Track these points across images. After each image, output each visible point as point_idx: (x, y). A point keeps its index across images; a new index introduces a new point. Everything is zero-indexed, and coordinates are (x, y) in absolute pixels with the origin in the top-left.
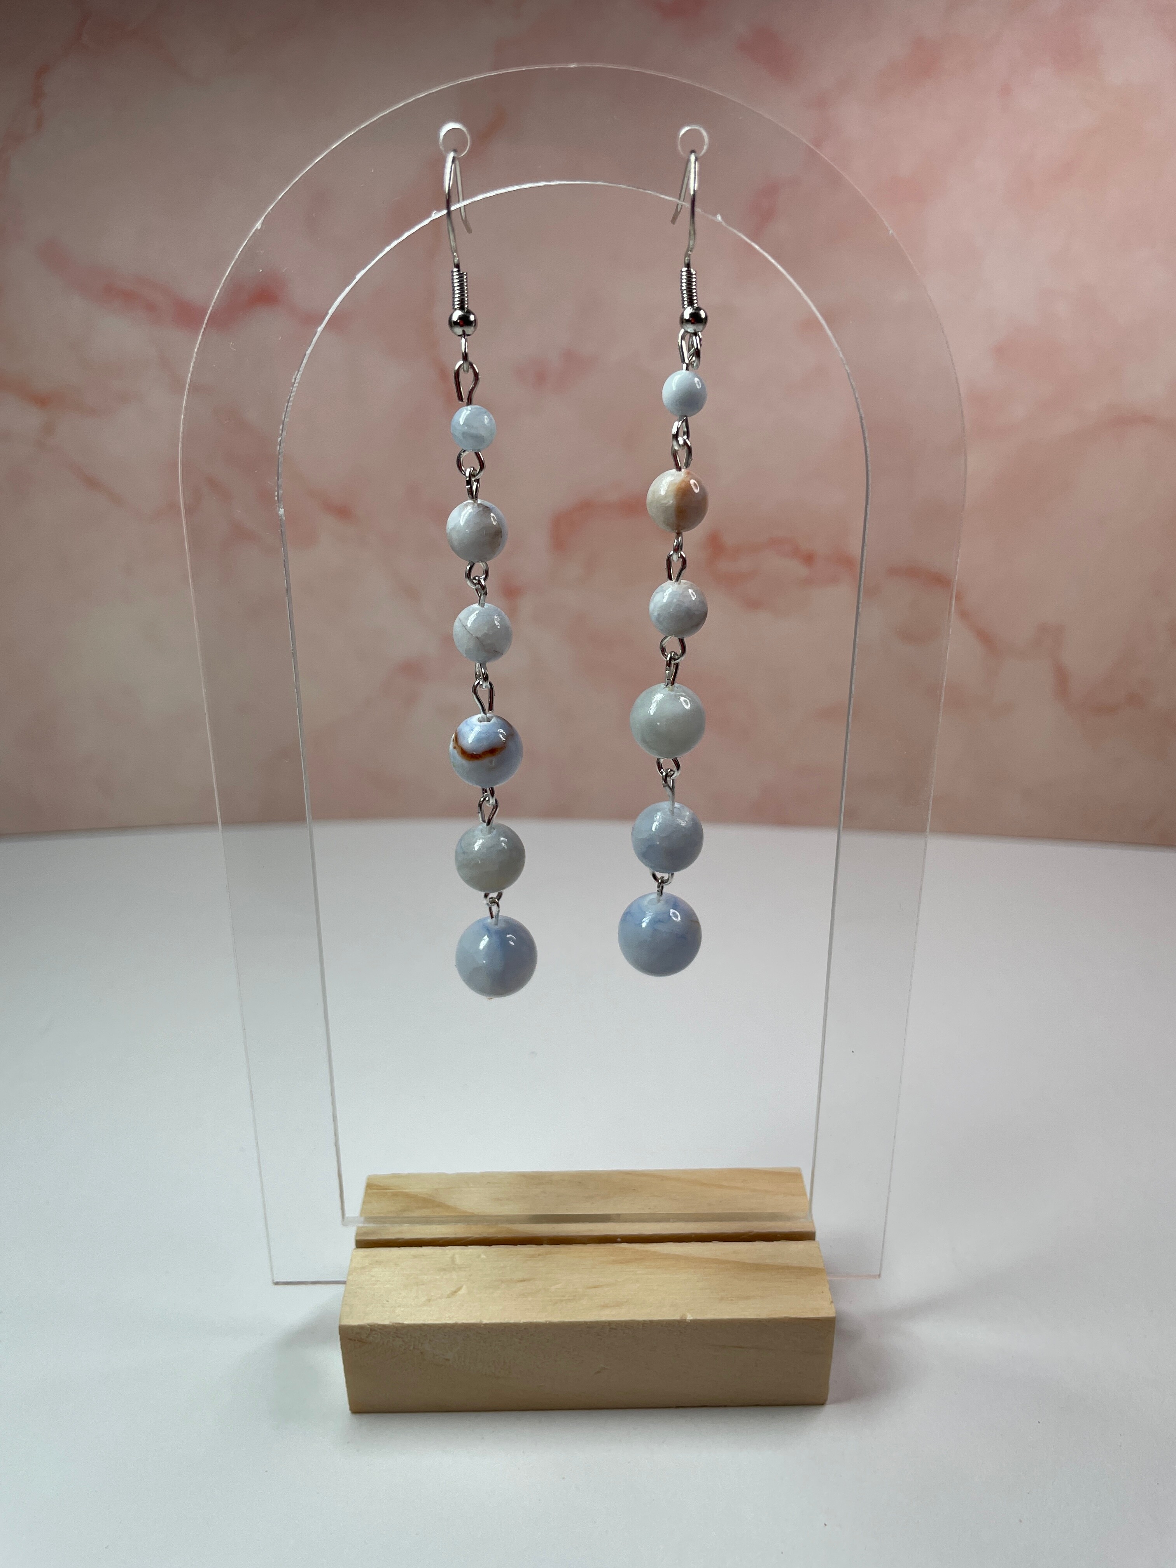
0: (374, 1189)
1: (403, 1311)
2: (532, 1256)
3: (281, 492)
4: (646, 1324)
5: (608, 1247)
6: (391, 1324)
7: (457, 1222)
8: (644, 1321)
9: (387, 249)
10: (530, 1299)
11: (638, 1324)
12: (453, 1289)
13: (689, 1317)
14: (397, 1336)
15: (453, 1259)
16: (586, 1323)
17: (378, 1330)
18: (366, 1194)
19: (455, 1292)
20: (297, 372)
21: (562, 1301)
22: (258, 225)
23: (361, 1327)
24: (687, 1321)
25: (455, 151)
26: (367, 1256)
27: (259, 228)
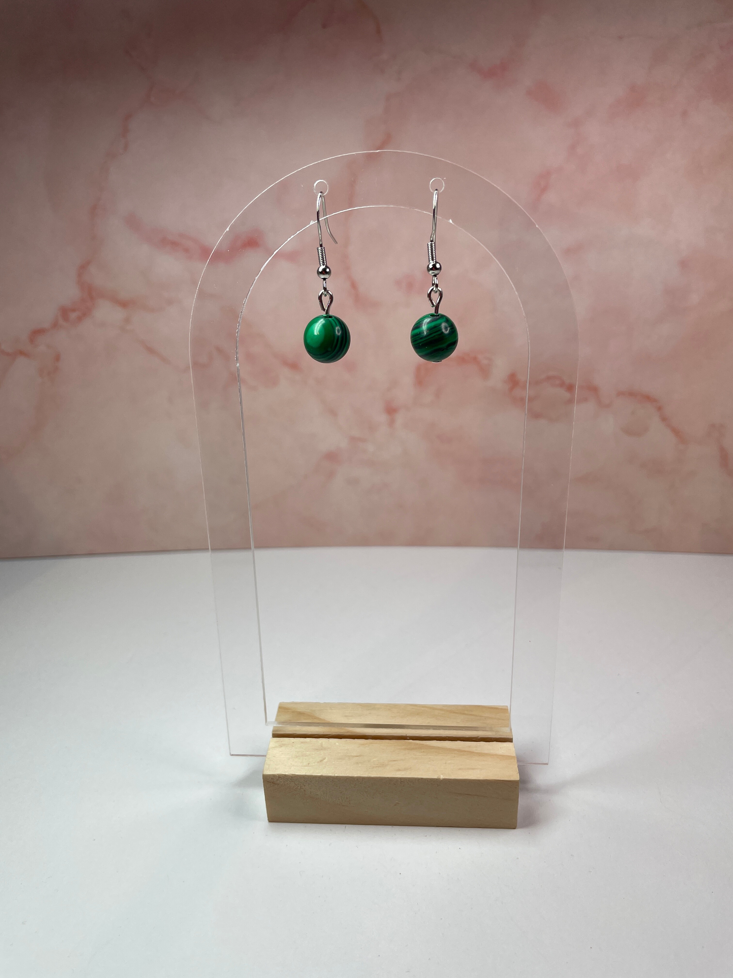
0: (283, 709)
1: (295, 769)
2: (363, 744)
3: (238, 355)
4: (420, 780)
5: (402, 742)
6: (289, 774)
7: (324, 726)
8: (418, 778)
9: (289, 239)
10: (360, 765)
11: (415, 780)
12: (321, 759)
13: (442, 777)
14: (292, 781)
15: (322, 744)
16: (388, 777)
17: (282, 778)
18: (279, 711)
19: (322, 760)
20: (245, 298)
21: (376, 767)
22: (228, 229)
23: (274, 776)
24: (441, 779)
25: (321, 192)
26: (278, 741)
27: (228, 230)
